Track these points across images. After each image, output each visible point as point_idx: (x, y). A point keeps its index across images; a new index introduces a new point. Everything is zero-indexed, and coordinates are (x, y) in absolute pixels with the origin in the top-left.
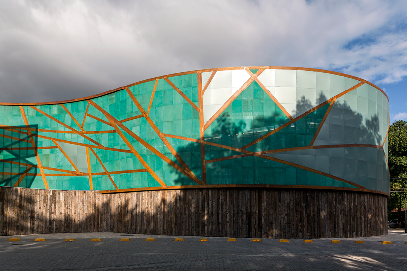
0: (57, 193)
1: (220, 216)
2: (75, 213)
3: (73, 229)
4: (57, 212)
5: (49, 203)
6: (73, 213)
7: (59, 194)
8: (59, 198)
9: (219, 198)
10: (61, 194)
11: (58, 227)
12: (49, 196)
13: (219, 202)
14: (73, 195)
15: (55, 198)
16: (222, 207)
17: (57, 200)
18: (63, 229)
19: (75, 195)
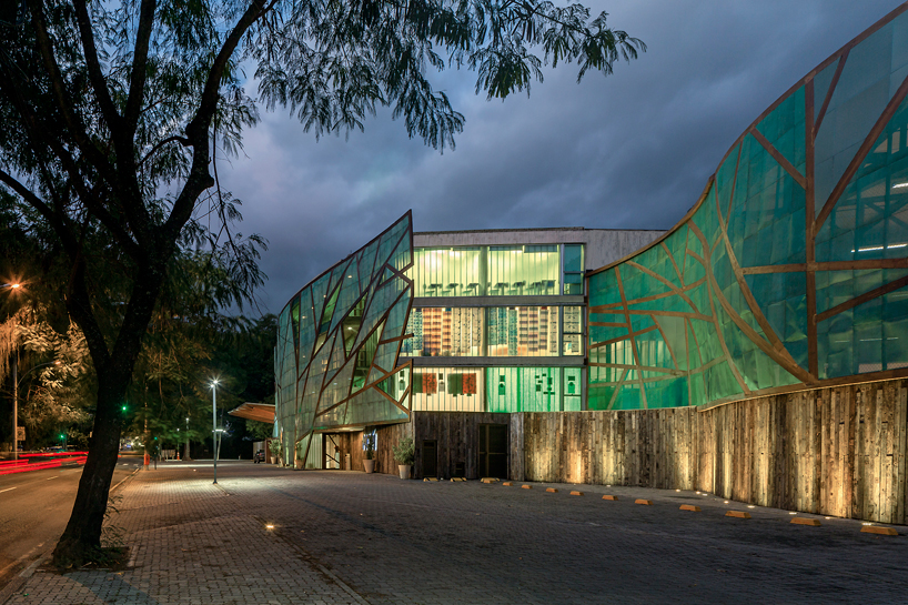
0: (627, 415)
1: (856, 464)
2: (658, 452)
3: (655, 482)
4: (627, 449)
5: (612, 434)
6: (655, 451)
7: (630, 417)
8: (631, 424)
9: (856, 413)
10: (633, 416)
11: (630, 475)
12: (612, 421)
13: (855, 424)
14: (654, 417)
15: (624, 424)
16: (861, 438)
17: (627, 427)
18: (638, 480)
19: (658, 416)
